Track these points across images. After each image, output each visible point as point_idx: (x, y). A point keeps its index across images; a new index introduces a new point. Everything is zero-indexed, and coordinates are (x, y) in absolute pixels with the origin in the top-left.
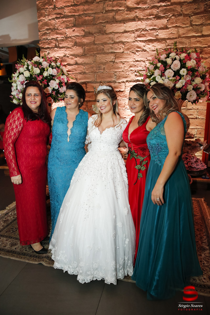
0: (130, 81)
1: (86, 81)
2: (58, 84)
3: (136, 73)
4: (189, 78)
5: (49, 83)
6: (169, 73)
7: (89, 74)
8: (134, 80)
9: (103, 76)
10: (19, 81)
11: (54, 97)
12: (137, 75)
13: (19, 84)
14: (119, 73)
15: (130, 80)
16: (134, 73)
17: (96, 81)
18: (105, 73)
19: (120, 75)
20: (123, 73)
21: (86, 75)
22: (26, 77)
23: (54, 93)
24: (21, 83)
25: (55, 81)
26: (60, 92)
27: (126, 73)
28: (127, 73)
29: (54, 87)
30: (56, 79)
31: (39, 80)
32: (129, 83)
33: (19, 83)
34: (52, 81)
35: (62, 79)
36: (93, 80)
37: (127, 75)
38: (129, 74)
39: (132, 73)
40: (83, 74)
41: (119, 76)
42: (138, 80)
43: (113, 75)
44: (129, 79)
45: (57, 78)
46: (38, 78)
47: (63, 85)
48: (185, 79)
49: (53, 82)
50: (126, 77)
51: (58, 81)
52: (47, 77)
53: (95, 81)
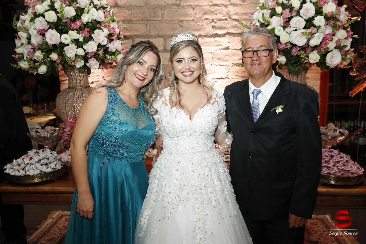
0: (205, 36)
1: (133, 34)
2: (106, 37)
3: (213, 24)
4: (329, 30)
5: (92, 35)
6: (298, 22)
7: (137, 23)
8: (211, 34)
9: (161, 27)
10: (35, 29)
11: (101, 59)
12: (215, 26)
13: (35, 35)
14: (188, 23)
15: (205, 34)
16: (210, 24)
17: (149, 35)
18: (165, 22)
19: (188, 26)
20: (193, 23)
21: (133, 25)
22: (48, 22)
23: (101, 52)
24: (38, 32)
25: (103, 31)
26: (109, 50)
27: (198, 23)
28: (200, 23)
29: (100, 41)
30: (103, 27)
31: (75, 28)
32: (202, 38)
33: (35, 32)
34: (97, 31)
35: (113, 28)
36: (144, 33)
37: (200, 27)
38: (202, 25)
39: (207, 24)
40: (127, 22)
41: (186, 27)
42: (216, 34)
43: (178, 26)
44: (203, 33)
45: (105, 27)
46: (73, 25)
47: (114, 39)
48: (324, 33)
49: (99, 33)
50: (198, 29)
51: (106, 32)
52: (87, 23)
53: (147, 34)
